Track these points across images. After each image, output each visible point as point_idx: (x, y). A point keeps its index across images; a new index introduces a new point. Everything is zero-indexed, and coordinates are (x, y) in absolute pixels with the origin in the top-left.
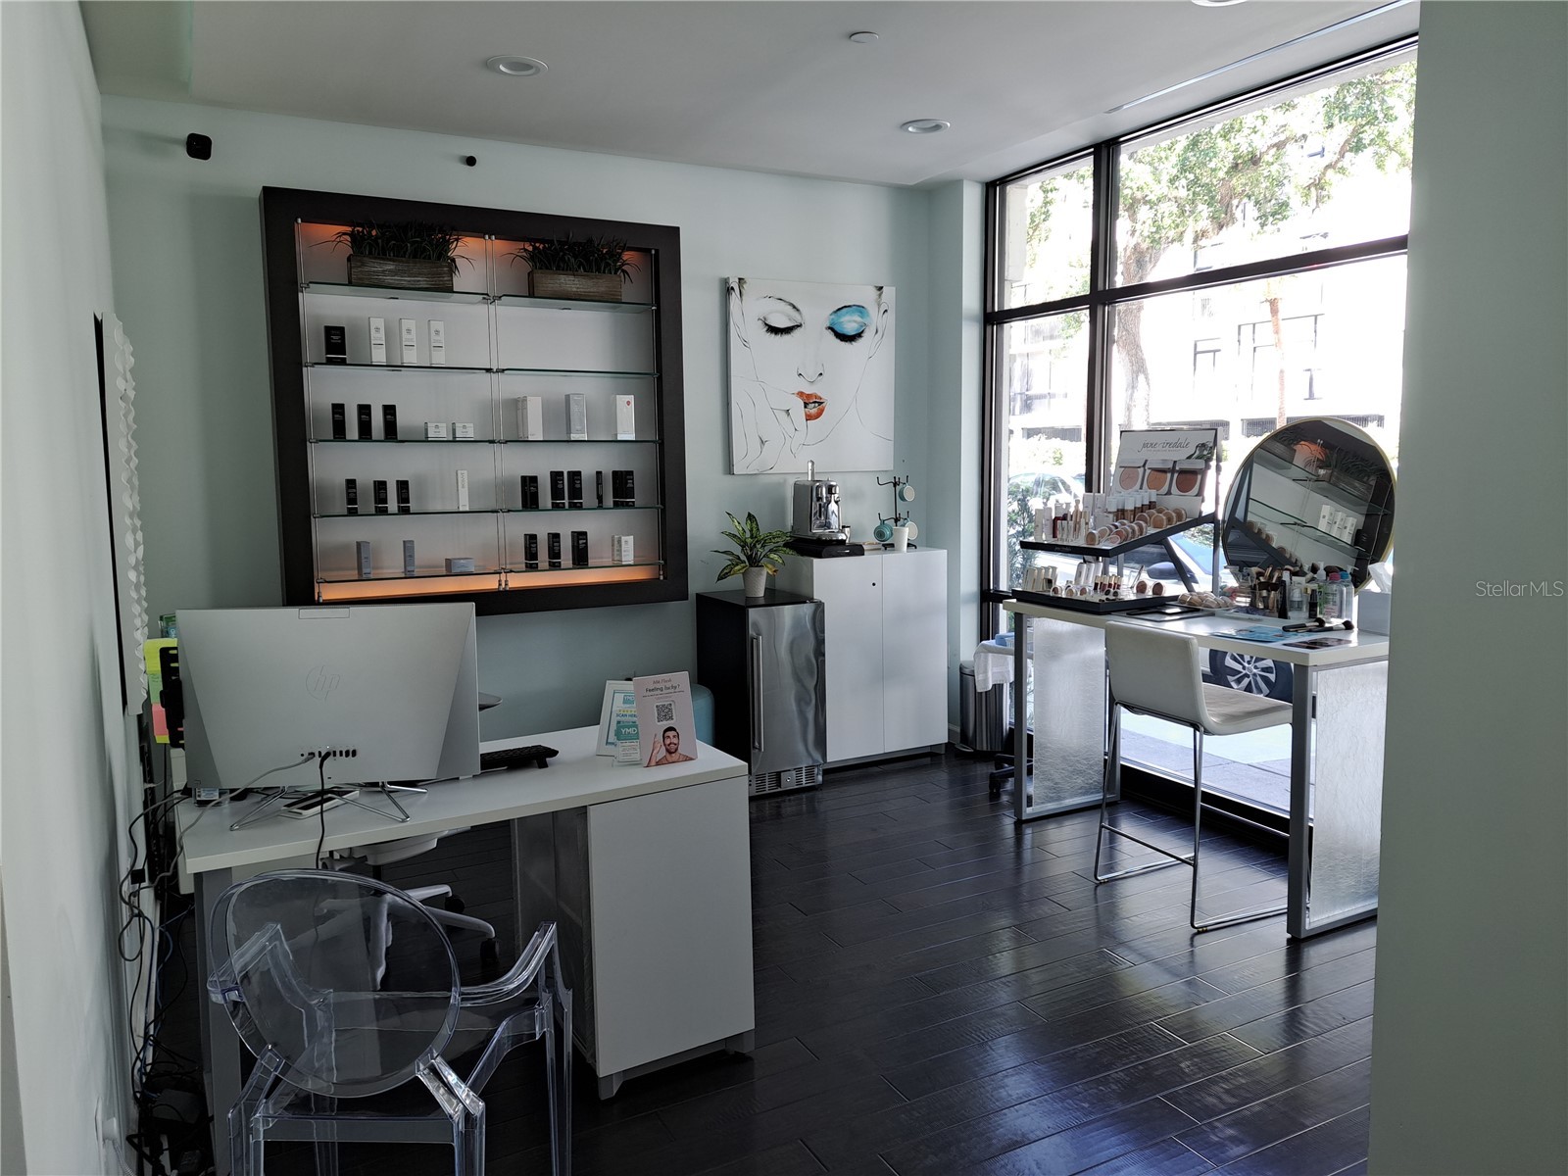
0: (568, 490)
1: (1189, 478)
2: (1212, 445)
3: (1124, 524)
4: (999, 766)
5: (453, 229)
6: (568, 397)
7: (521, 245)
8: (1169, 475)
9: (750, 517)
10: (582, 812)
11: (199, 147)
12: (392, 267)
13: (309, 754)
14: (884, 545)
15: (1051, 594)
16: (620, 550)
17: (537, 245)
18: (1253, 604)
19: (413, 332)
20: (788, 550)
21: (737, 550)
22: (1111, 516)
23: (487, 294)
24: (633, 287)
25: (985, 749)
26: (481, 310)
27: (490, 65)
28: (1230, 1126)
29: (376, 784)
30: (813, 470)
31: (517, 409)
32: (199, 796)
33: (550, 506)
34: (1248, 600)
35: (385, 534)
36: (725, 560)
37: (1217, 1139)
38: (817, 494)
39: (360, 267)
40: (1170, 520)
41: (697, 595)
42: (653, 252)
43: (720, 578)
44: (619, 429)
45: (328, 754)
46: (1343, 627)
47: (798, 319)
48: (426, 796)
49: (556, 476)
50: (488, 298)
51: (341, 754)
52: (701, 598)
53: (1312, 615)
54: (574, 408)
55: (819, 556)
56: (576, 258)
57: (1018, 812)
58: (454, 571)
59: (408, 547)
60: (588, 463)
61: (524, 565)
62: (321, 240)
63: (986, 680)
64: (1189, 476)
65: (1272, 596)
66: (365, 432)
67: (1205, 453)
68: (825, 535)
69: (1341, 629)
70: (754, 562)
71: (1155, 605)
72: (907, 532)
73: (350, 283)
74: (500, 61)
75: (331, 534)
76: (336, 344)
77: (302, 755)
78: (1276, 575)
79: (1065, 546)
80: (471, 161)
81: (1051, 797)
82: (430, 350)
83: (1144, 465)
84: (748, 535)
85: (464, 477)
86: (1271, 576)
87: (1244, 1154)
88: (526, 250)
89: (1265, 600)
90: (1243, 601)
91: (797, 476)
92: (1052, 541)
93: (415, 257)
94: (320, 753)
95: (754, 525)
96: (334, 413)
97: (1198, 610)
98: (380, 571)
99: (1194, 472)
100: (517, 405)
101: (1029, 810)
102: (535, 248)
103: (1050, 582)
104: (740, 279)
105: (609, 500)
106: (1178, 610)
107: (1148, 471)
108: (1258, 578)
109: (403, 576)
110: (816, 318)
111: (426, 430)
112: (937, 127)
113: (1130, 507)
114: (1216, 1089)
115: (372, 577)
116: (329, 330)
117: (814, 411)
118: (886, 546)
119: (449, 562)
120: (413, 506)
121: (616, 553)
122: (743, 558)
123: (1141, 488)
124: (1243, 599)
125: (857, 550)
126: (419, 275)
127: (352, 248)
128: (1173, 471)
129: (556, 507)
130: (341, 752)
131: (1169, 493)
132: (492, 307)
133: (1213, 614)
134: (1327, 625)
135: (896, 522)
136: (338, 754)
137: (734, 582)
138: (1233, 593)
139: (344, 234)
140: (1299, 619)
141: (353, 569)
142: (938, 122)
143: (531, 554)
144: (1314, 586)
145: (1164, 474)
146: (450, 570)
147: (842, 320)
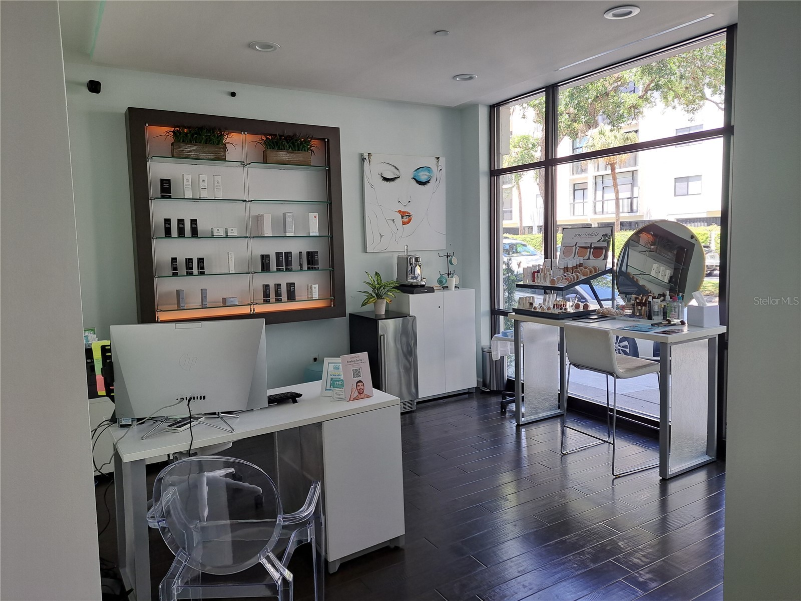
0: (285, 261)
1: (600, 251)
2: (610, 234)
3: (568, 275)
4: (504, 398)
5: (226, 129)
6: (284, 214)
7: (260, 137)
8: (589, 250)
9: (377, 274)
10: (319, 425)
11: (94, 87)
12: (194, 148)
13: (181, 399)
14: (443, 287)
15: (533, 310)
16: (311, 292)
17: (268, 137)
18: (633, 313)
19: (206, 181)
20: (397, 290)
21: (370, 290)
22: (562, 270)
23: (244, 162)
24: (316, 158)
25: (495, 389)
26: (240, 170)
27: (251, 46)
28: (648, 573)
29: (215, 414)
30: (407, 250)
31: (258, 221)
32: (121, 422)
33: (275, 270)
34: (631, 311)
35: (191, 285)
36: (364, 297)
37: (643, 580)
38: (410, 262)
39: (178, 148)
40: (591, 272)
41: (350, 314)
42: (326, 140)
43: (363, 305)
44: (311, 231)
45: (190, 399)
46: (680, 323)
47: (398, 174)
48: (239, 419)
49: (278, 255)
50: (243, 164)
51: (197, 398)
52: (352, 316)
53: (665, 318)
54: (288, 220)
55: (413, 293)
56: (288, 143)
57: (518, 421)
58: (227, 304)
59: (203, 292)
60: (296, 248)
61: (263, 301)
62: (158, 135)
63: (497, 354)
64: (599, 250)
65: (643, 309)
66: (181, 233)
67: (607, 238)
68: (414, 282)
69: (679, 325)
70: (379, 296)
71: (585, 315)
72: (454, 281)
73: (173, 157)
74: (256, 44)
75: (164, 286)
76: (166, 188)
77: (177, 399)
78: (644, 299)
79: (540, 286)
80: (233, 94)
81: (533, 413)
82: (214, 190)
83: (576, 245)
84: (376, 283)
85: (232, 255)
86: (642, 300)
87: (657, 587)
88: (262, 139)
89: (640, 311)
90: (628, 312)
91: (399, 253)
92: (532, 283)
93: (206, 143)
94: (186, 398)
95: (379, 278)
96: (165, 224)
97: (606, 317)
98: (188, 305)
99: (601, 248)
100: (258, 219)
101: (523, 419)
102: (267, 138)
103: (531, 304)
104: (369, 154)
105: (305, 267)
106: (596, 317)
107: (578, 248)
108: (635, 300)
109: (201, 307)
110: (407, 173)
111: (212, 232)
112: (471, 78)
113: (570, 266)
114: (637, 555)
115: (185, 308)
116: (162, 181)
117: (406, 220)
118: (444, 288)
119: (224, 300)
120: (206, 271)
121: (309, 293)
122: (374, 295)
123: (574, 257)
124: (629, 311)
125: (431, 290)
126: (209, 152)
127: (173, 138)
128: (590, 248)
129: (279, 270)
130: (197, 397)
131: (589, 259)
132: (245, 169)
133: (615, 319)
134: (672, 323)
135: (448, 275)
136: (196, 398)
137: (369, 307)
138: (623, 308)
139: (170, 131)
140: (658, 320)
141: (175, 304)
142: (471, 76)
143: (266, 295)
144: (664, 303)
145: (586, 250)
146: (225, 303)
147: (419, 174)
